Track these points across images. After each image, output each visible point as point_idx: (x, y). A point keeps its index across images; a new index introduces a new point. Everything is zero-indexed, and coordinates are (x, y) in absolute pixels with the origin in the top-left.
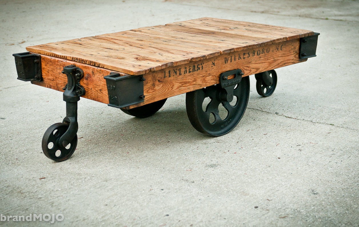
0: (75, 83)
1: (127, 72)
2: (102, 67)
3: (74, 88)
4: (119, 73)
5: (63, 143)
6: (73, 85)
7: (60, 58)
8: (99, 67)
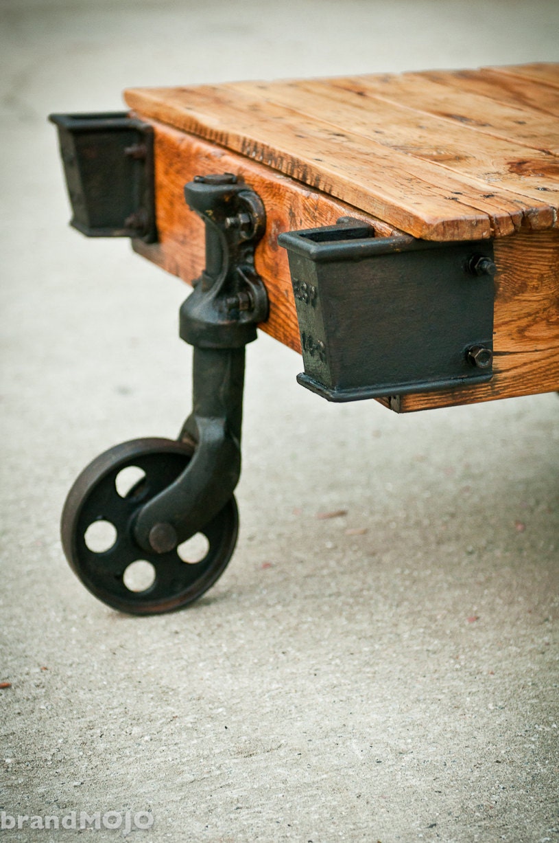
0: (232, 260)
1: (401, 223)
2: (324, 193)
3: (223, 280)
4: (373, 222)
5: (153, 530)
6: (221, 269)
7: (211, 142)
8: (315, 189)
